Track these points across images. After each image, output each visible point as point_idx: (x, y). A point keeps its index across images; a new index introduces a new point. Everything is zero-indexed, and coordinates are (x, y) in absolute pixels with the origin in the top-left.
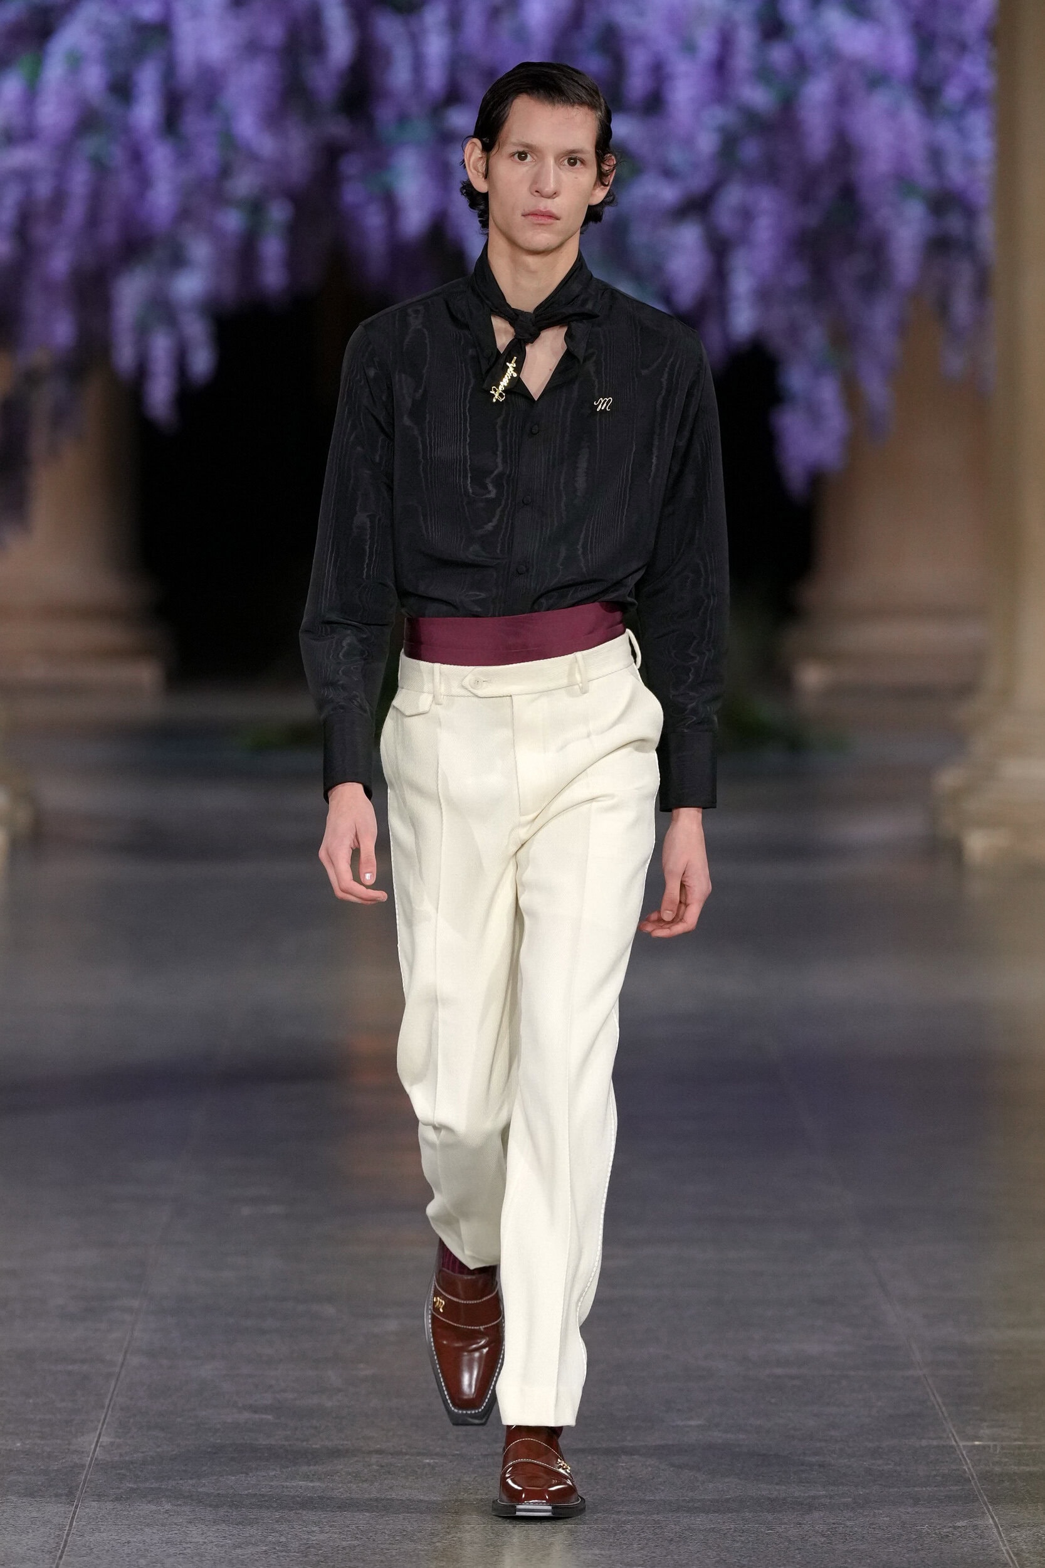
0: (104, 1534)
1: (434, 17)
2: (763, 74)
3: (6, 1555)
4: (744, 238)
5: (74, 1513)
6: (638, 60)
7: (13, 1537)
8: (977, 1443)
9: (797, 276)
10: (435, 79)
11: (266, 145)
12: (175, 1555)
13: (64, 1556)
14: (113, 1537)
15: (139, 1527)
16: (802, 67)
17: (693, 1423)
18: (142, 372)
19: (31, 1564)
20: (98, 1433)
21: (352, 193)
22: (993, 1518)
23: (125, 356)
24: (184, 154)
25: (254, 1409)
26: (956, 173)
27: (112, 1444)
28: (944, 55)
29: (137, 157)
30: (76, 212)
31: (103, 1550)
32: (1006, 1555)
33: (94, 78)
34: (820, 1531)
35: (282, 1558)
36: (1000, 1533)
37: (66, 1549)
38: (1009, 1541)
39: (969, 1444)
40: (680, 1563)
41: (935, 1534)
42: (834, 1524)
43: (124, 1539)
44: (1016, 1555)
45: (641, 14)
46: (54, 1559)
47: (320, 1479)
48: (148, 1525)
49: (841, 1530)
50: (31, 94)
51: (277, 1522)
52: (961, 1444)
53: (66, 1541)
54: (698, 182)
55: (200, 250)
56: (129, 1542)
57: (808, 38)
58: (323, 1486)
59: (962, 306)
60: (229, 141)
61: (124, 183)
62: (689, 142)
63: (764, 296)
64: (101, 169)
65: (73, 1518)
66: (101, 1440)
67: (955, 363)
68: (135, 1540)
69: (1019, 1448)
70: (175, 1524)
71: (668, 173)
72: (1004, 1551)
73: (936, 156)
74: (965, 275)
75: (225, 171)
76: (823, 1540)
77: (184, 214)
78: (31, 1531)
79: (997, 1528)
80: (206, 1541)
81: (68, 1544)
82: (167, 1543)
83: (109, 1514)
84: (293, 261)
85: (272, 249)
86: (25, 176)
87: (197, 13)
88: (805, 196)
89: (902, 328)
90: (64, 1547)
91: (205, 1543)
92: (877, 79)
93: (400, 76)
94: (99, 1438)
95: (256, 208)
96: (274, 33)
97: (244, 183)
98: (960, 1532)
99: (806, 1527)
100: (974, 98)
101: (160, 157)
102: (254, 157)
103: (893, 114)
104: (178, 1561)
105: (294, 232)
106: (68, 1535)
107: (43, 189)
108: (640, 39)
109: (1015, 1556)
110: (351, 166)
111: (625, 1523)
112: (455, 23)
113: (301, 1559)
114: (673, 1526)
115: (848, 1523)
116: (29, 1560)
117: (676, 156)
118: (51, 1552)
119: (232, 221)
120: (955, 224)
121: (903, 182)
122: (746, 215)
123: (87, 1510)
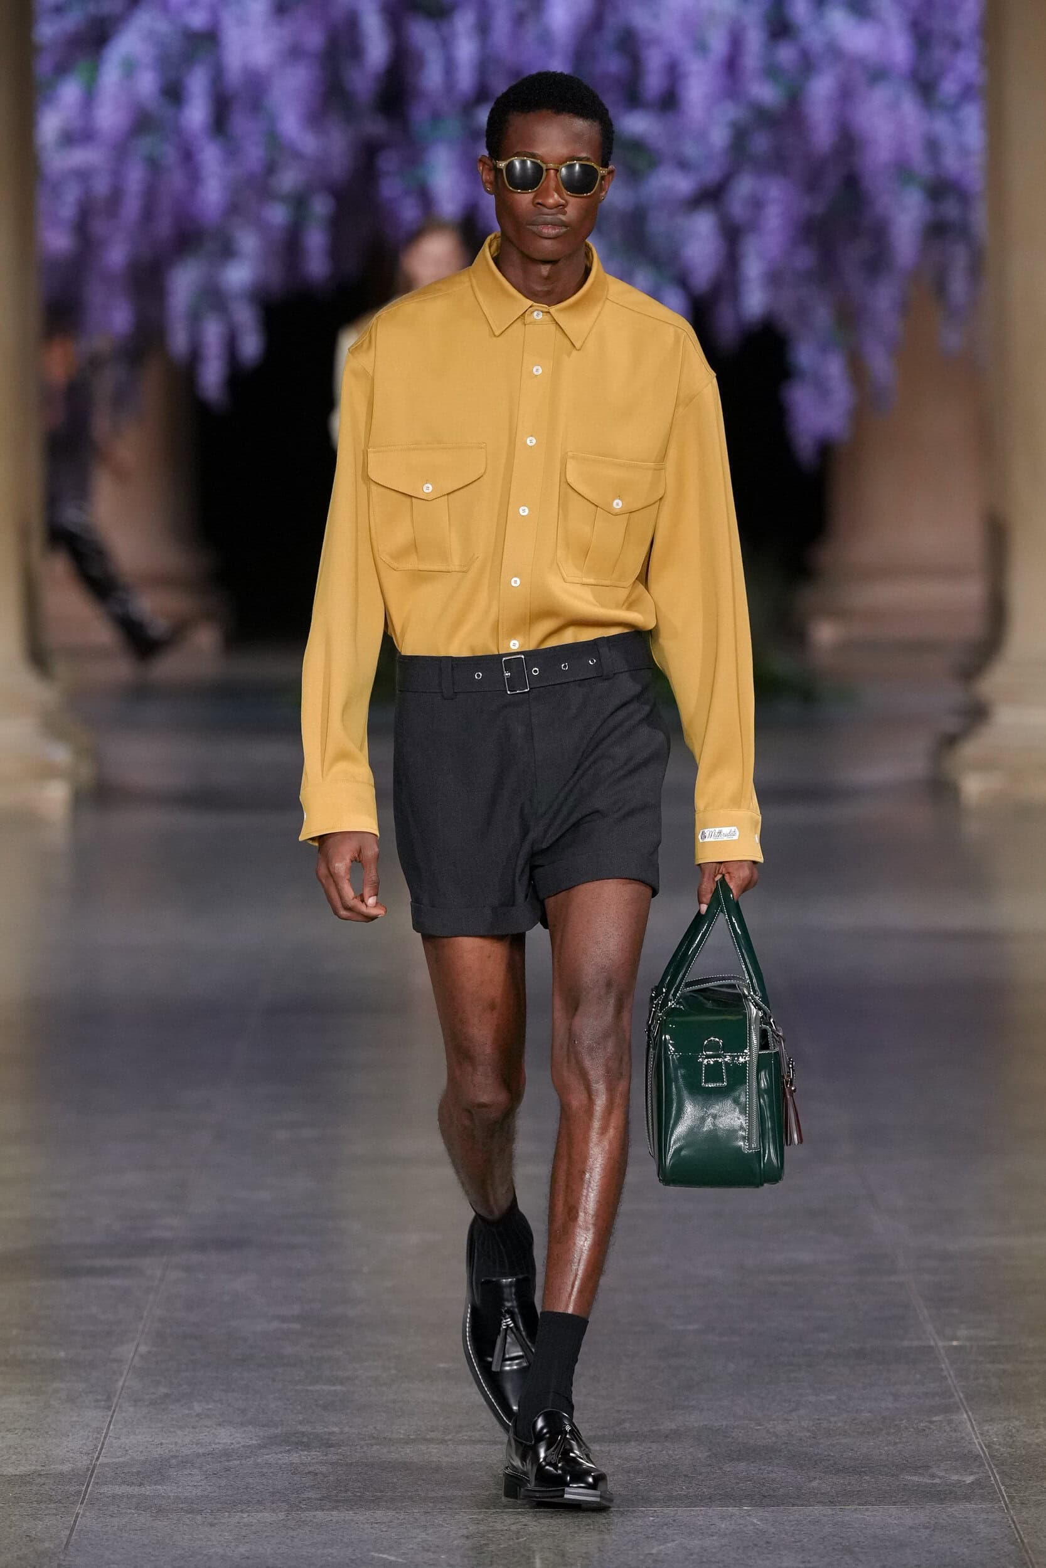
0: (139, 1437)
1: (464, 22)
2: (771, 71)
3: (47, 1457)
4: (753, 225)
5: (112, 1417)
6: (654, 62)
7: (54, 1440)
8: (955, 1343)
9: (805, 259)
10: (466, 80)
11: (308, 142)
12: (204, 1454)
13: (101, 1458)
14: (147, 1439)
15: (172, 1430)
16: (808, 65)
17: (691, 1327)
18: (195, 356)
19: (69, 1465)
20: (135, 1343)
21: (390, 187)
22: (967, 1412)
23: (179, 341)
24: (232, 152)
25: (283, 1319)
26: (951, 162)
27: (149, 1352)
28: (940, 53)
29: (188, 156)
30: (132, 207)
31: (137, 1451)
32: (978, 1447)
33: (147, 83)
34: (806, 1426)
35: (303, 1457)
36: (973, 1428)
37: (103, 1450)
38: (982, 1434)
39: (946, 1344)
40: (674, 1458)
41: (913, 1428)
42: (818, 1419)
43: (157, 1441)
44: (988, 1446)
45: (656, 16)
46: (91, 1461)
47: (342, 1383)
48: (181, 1428)
49: (825, 1424)
50: (89, 99)
51: (300, 1423)
52: (941, 1344)
53: (103, 1444)
54: (712, 173)
55: (248, 242)
56: (161, 1444)
57: (814, 38)
58: (344, 1389)
59: (958, 286)
60: (273, 139)
61: (176, 180)
62: (702, 136)
63: (774, 279)
64: (154, 166)
65: (110, 1422)
66: (139, 1349)
67: (952, 339)
68: (167, 1441)
69: (994, 1347)
70: (206, 1426)
71: (683, 165)
72: (977, 1443)
73: (933, 146)
74: (960, 257)
75: (271, 168)
76: (808, 1434)
77: (233, 209)
78: (70, 1434)
79: (970, 1421)
80: (234, 1441)
81: (105, 1447)
82: (197, 1444)
83: (145, 1417)
84: (335, 252)
85: (316, 241)
86: (83, 175)
87: (242, 21)
88: (812, 183)
89: (904, 307)
90: (102, 1449)
91: (232, 1444)
92: (878, 74)
93: (432, 77)
94: (138, 1346)
95: (299, 202)
96: (314, 39)
97: (289, 179)
98: (936, 1426)
99: (792, 1423)
100: (968, 92)
101: (210, 156)
102: (297, 155)
103: (894, 106)
104: (207, 1461)
105: (337, 224)
106: (105, 1438)
107: (101, 186)
108: (657, 41)
109: (986, 1448)
110: (388, 162)
111: (624, 1421)
112: (483, 29)
113: (321, 1458)
114: (669, 1424)
115: (832, 1419)
116: (69, 1461)
117: (691, 150)
118: (89, 1454)
119: (278, 215)
120: (951, 210)
121: (902, 170)
122: (757, 204)
123: (124, 1414)
